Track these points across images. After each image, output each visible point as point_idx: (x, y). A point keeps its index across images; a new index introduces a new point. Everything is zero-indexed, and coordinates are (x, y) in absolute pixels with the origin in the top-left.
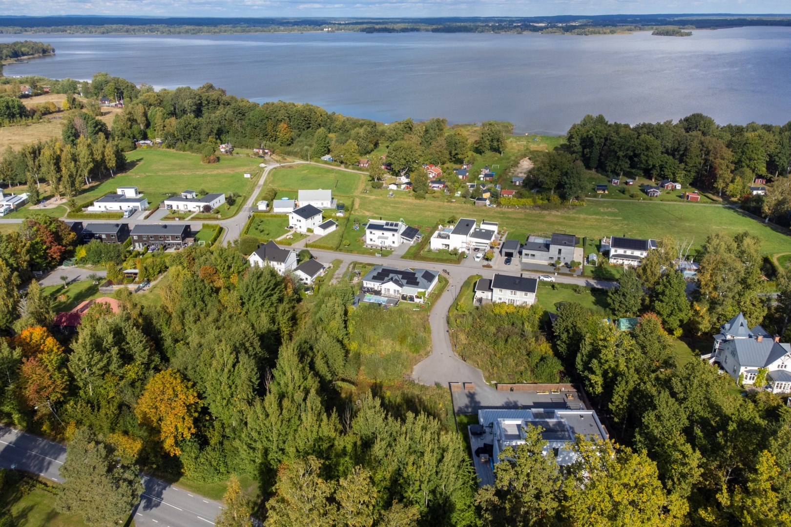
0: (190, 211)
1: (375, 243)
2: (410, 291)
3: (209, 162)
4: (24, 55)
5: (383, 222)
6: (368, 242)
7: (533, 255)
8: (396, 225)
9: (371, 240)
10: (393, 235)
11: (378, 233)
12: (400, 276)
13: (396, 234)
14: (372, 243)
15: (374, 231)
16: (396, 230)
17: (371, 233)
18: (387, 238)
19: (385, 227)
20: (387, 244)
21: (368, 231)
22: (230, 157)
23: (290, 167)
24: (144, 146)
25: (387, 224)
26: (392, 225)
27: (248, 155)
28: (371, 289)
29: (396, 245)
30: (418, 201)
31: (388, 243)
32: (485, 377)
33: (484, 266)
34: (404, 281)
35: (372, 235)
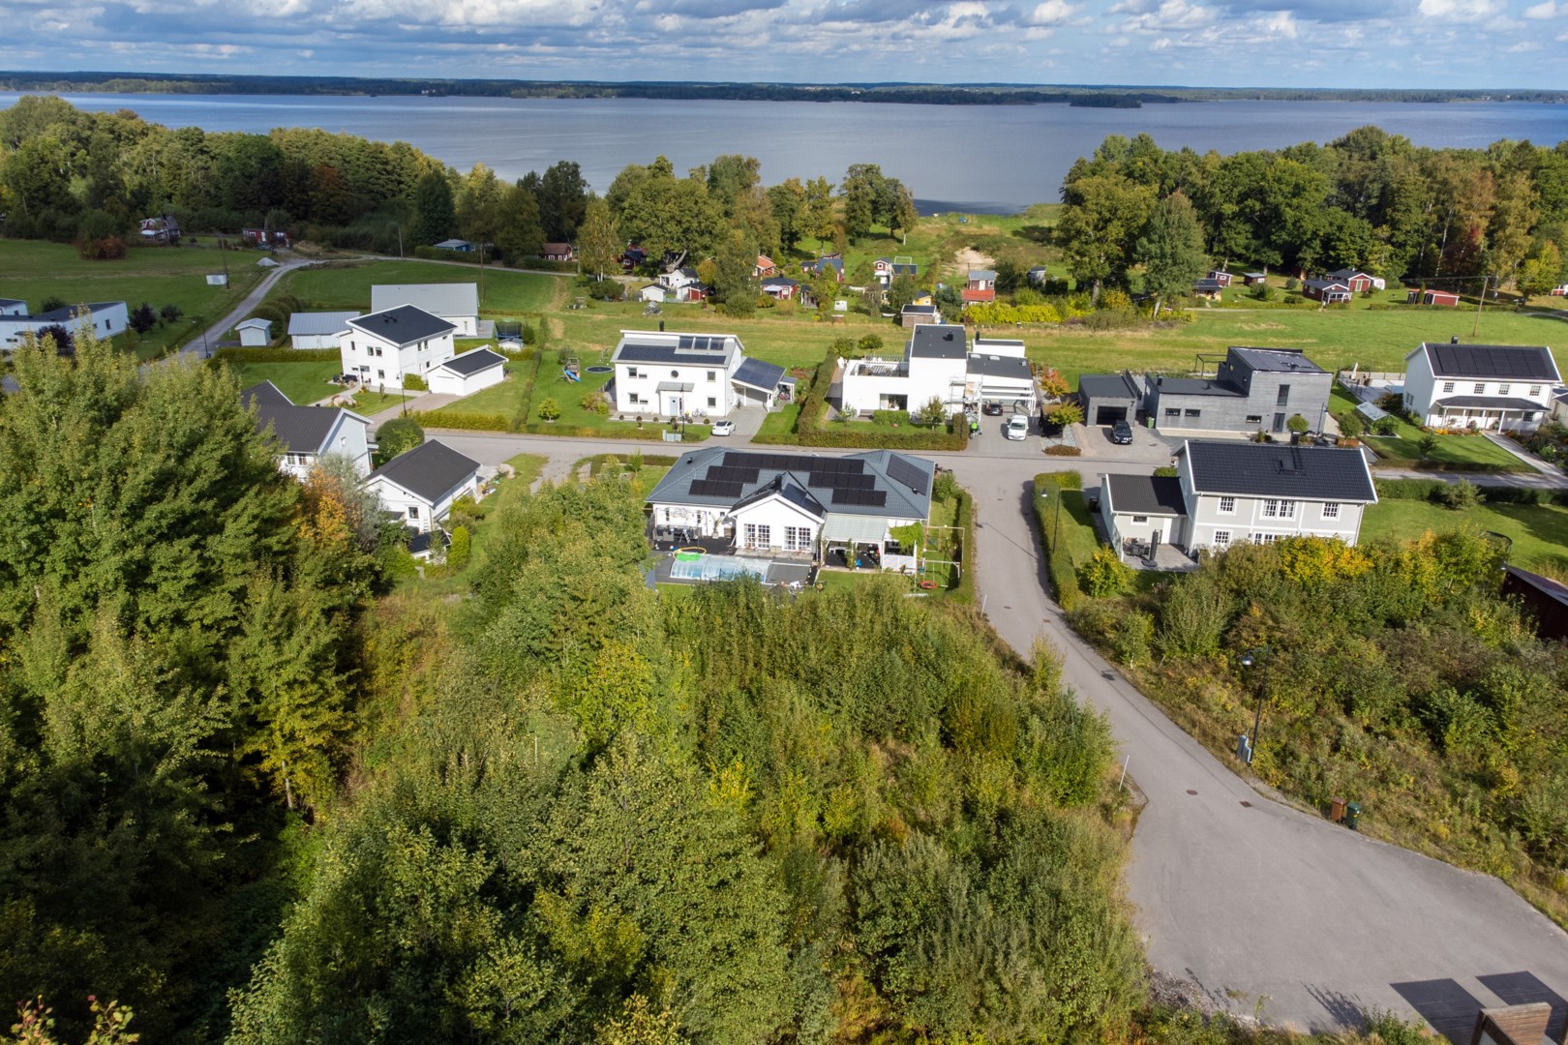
1: (647, 409)
3: (101, 256)
5: (670, 338)
6: (624, 405)
7: (1195, 413)
8: (718, 345)
9: (634, 397)
10: (711, 376)
11: (658, 372)
12: (805, 476)
13: (719, 372)
14: (637, 408)
15: (641, 369)
16: (720, 360)
17: (633, 373)
18: (688, 388)
19: (678, 351)
20: (689, 409)
21: (621, 370)
22: (170, 247)
25: (685, 343)
26: (702, 343)
27: (224, 245)
28: (691, 532)
29: (720, 411)
31: (694, 404)
33: (1048, 451)
35: (637, 381)
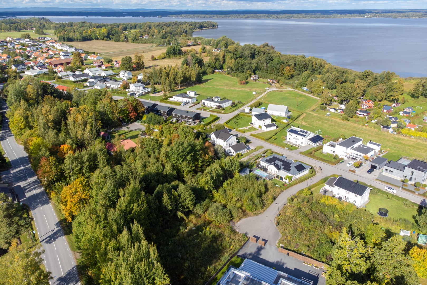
0: (211, 107)
1: (291, 141)
2: (283, 173)
3: (241, 84)
4: (204, 27)
5: (299, 129)
6: (288, 139)
7: (392, 172)
8: (306, 133)
9: (290, 139)
10: (302, 138)
11: (294, 135)
12: (282, 163)
15: (292, 134)
16: (304, 136)
17: (290, 134)
18: (298, 139)
19: (299, 132)
20: (297, 143)
21: (288, 133)
22: (255, 82)
23: (281, 91)
24: (218, 73)
25: (301, 131)
26: (303, 132)
27: (264, 82)
28: (264, 167)
29: (303, 145)
30: (342, 121)
31: (299, 143)
32: (279, 240)
33: (350, 170)
34: (282, 167)
35: (290, 136)
